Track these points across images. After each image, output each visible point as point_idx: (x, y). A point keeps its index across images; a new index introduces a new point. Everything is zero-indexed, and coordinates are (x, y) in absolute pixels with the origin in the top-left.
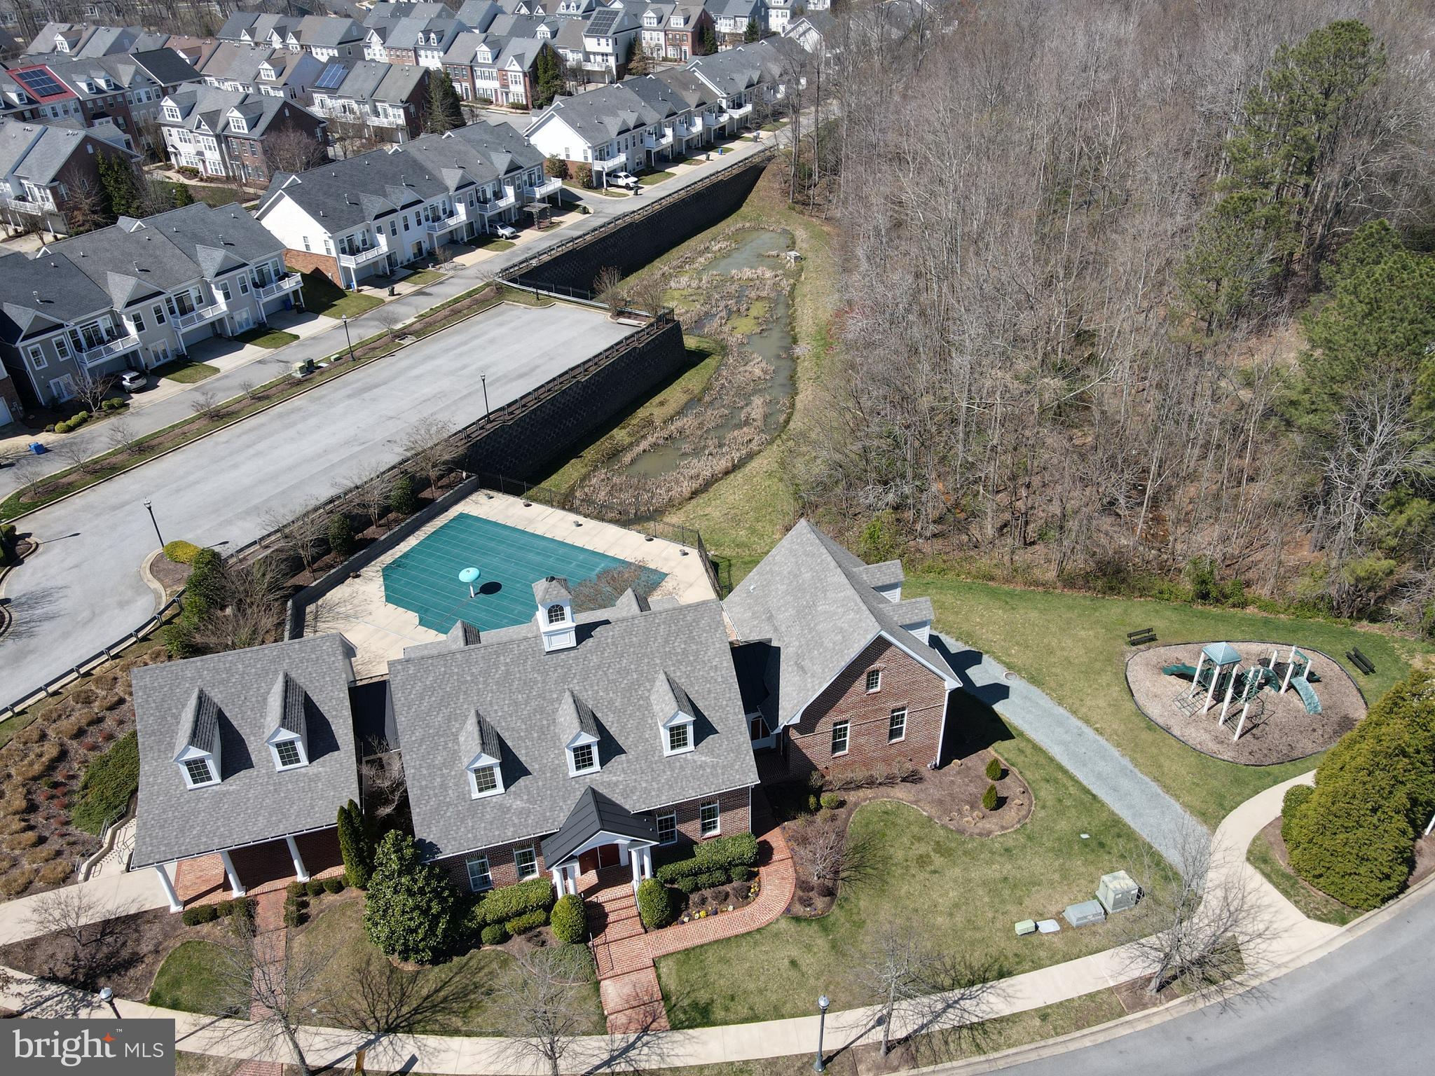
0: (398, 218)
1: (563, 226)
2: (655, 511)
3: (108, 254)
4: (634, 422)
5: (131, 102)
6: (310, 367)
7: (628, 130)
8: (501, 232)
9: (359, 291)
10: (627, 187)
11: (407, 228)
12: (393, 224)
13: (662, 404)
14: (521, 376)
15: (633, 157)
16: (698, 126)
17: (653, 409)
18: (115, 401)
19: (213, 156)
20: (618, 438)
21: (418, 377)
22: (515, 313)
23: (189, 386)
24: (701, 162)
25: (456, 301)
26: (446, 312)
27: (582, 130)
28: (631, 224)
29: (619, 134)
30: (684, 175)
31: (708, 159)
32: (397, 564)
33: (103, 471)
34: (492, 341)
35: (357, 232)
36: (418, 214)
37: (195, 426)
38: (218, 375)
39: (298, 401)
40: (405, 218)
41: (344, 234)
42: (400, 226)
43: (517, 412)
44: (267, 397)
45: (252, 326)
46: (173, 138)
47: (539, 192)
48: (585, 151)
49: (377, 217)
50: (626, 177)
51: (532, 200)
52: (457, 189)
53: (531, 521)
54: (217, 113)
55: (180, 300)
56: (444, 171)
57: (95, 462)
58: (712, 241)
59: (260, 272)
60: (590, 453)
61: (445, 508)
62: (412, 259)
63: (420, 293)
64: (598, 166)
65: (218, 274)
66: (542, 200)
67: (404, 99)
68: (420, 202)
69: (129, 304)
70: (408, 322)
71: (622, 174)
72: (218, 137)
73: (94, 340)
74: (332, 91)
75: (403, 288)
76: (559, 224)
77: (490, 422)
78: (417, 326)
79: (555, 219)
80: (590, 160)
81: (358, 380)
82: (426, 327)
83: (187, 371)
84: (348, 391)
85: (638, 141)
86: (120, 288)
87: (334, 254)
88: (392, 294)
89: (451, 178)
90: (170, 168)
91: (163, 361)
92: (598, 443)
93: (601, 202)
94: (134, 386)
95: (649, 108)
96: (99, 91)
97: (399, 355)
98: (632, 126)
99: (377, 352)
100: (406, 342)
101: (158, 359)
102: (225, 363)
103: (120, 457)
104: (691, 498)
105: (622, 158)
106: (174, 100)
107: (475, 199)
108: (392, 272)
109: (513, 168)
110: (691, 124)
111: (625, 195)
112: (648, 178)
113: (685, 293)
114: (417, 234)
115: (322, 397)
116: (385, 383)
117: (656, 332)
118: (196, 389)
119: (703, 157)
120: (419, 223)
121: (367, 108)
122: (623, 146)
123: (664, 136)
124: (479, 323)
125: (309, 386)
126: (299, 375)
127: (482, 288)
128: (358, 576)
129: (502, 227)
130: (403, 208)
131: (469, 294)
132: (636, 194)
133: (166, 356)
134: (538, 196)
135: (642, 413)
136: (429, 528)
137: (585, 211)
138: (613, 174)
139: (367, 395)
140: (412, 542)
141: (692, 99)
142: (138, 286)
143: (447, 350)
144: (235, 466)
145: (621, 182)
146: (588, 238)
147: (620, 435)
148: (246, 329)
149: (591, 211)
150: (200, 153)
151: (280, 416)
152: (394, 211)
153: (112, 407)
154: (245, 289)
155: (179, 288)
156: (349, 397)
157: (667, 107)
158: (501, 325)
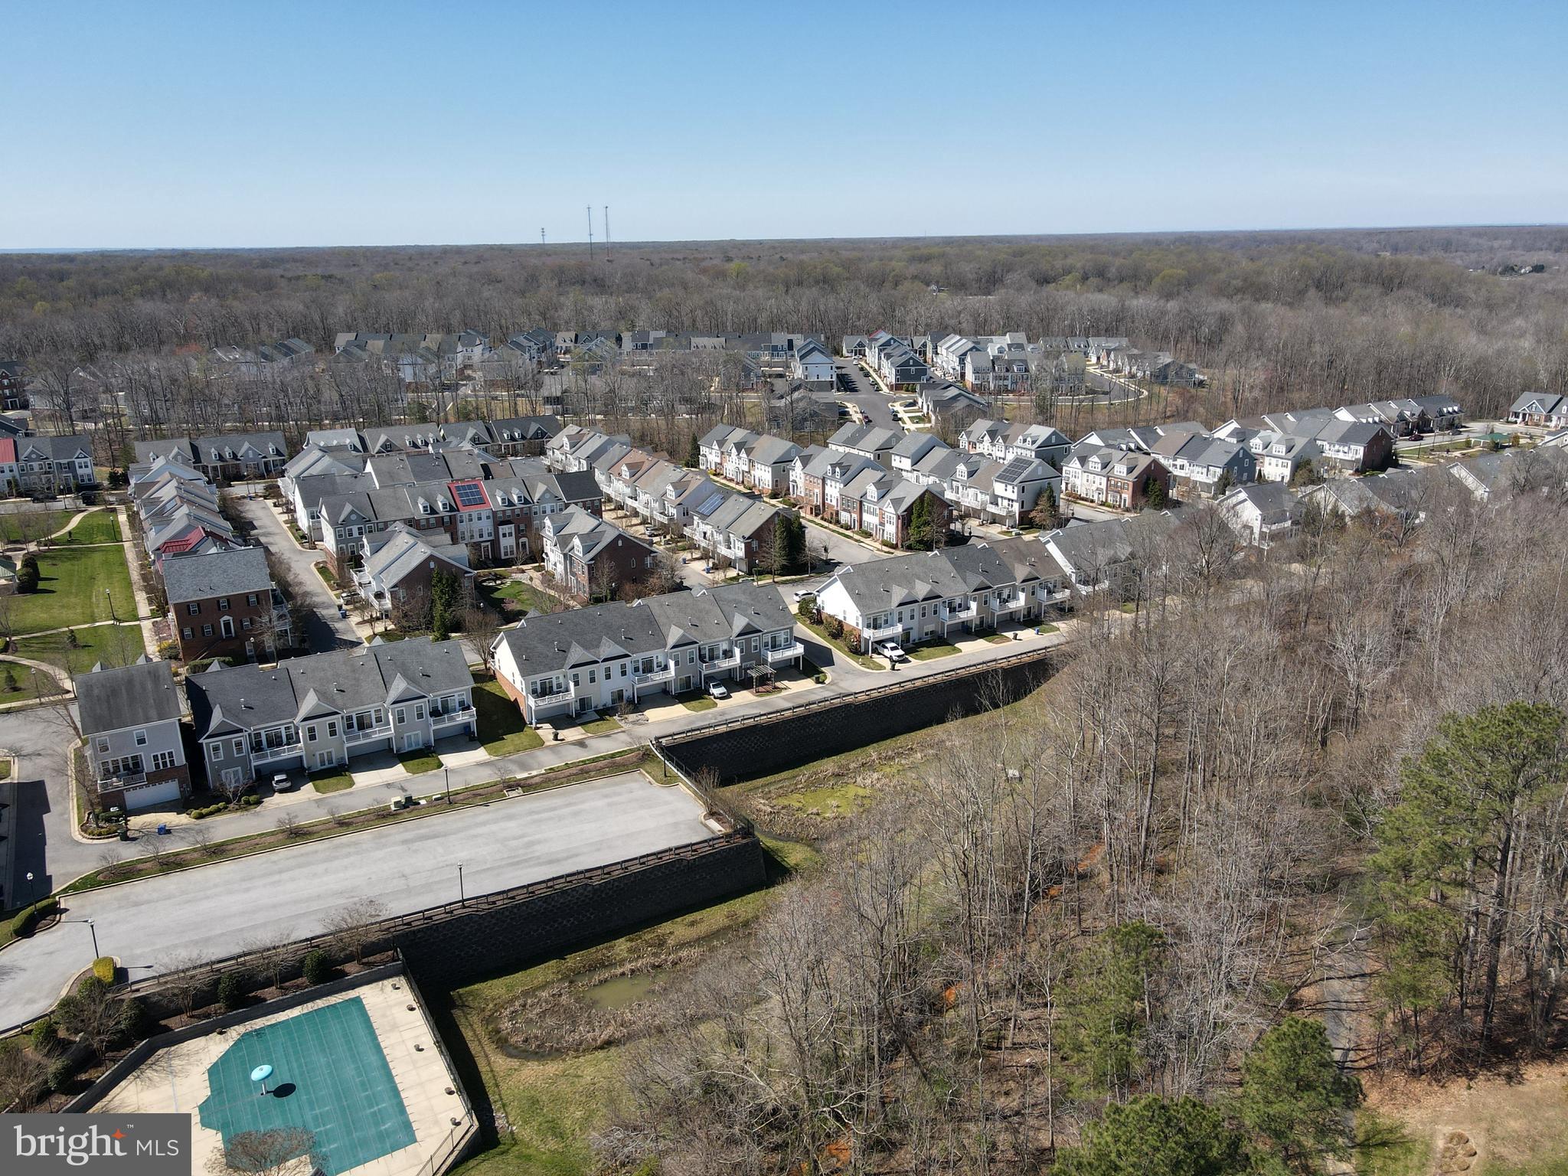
0: (600, 670)
1: (784, 693)
2: (557, 1050)
3: (322, 674)
4: (647, 937)
5: (536, 513)
6: (410, 803)
7: (916, 601)
8: (713, 691)
9: (538, 728)
10: (891, 658)
11: (608, 677)
12: (592, 673)
13: (692, 924)
14: (550, 862)
15: (921, 627)
16: (1020, 602)
17: (677, 929)
18: (252, 798)
19: (560, 568)
20: (617, 950)
21: (476, 836)
22: (634, 785)
23: (319, 795)
24: (1007, 639)
25: (594, 760)
26: (574, 770)
27: (858, 597)
28: (848, 706)
29: (901, 605)
30: (974, 652)
31: (1015, 638)
32: (259, 1033)
33: (171, 865)
34: (576, 814)
35: (555, 676)
36: (623, 666)
37: (272, 839)
38: (348, 790)
39: (365, 836)
40: (608, 669)
41: (538, 678)
42: (600, 674)
43: (498, 903)
44: (348, 824)
45: (420, 746)
46: (548, 548)
47: (771, 656)
48: (857, 618)
49: (573, 667)
50: (893, 649)
51: (765, 662)
52: (674, 647)
53: (394, 1027)
54: (572, 536)
55: (360, 719)
56: (673, 627)
57: (177, 854)
58: (953, 733)
59: (445, 703)
60: (574, 960)
61: (353, 986)
62: (609, 704)
63: (581, 744)
64: (868, 634)
65: (394, 703)
66: (772, 665)
67: (747, 536)
68: (627, 656)
69: (305, 719)
70: (534, 773)
71: (890, 645)
72: (565, 555)
73: (275, 741)
74: (704, 517)
75: (571, 734)
76: (779, 690)
77: (464, 907)
78: (537, 780)
79: (778, 684)
80: (860, 627)
81: (428, 827)
82: (542, 782)
83: (333, 780)
84: (408, 835)
85: (929, 611)
86: (309, 703)
87: (524, 694)
88: (556, 738)
89: (674, 635)
90: (540, 569)
91: (327, 766)
92: (593, 950)
93: (851, 672)
94: (277, 787)
95: (959, 578)
96: (511, 504)
97: (492, 806)
98: (921, 598)
99: (477, 800)
100: (513, 794)
101: (323, 763)
102: (363, 779)
103: (196, 855)
104: (601, 1048)
105: (899, 629)
106: (552, 521)
107: (696, 656)
108: (579, 715)
109: (748, 631)
110: (1013, 597)
111: (881, 667)
112: (925, 651)
113: (861, 792)
114: (618, 682)
115: (390, 835)
116: (445, 836)
117: (721, 844)
118: (317, 801)
119: (1010, 635)
120: (624, 673)
121: (720, 538)
122: (906, 616)
123: (968, 609)
124: (593, 788)
125: (391, 820)
126: (393, 808)
127: (632, 751)
128: (221, 1033)
129: (714, 686)
130: (605, 660)
131: (613, 756)
132: (893, 668)
133: (330, 761)
134: (770, 660)
135: (665, 928)
136: (320, 1003)
137: (818, 681)
138: (882, 642)
139: (417, 845)
140: (296, 1012)
141: (1021, 572)
142: (317, 706)
143: (531, 813)
144: (247, 890)
145: (887, 653)
146: (788, 714)
147: (622, 946)
148: (414, 748)
149: (827, 682)
150: (555, 565)
151: (337, 847)
152: (597, 662)
153: (248, 803)
154: (420, 716)
155: (361, 709)
156: (405, 842)
157: (977, 580)
158: (606, 796)
